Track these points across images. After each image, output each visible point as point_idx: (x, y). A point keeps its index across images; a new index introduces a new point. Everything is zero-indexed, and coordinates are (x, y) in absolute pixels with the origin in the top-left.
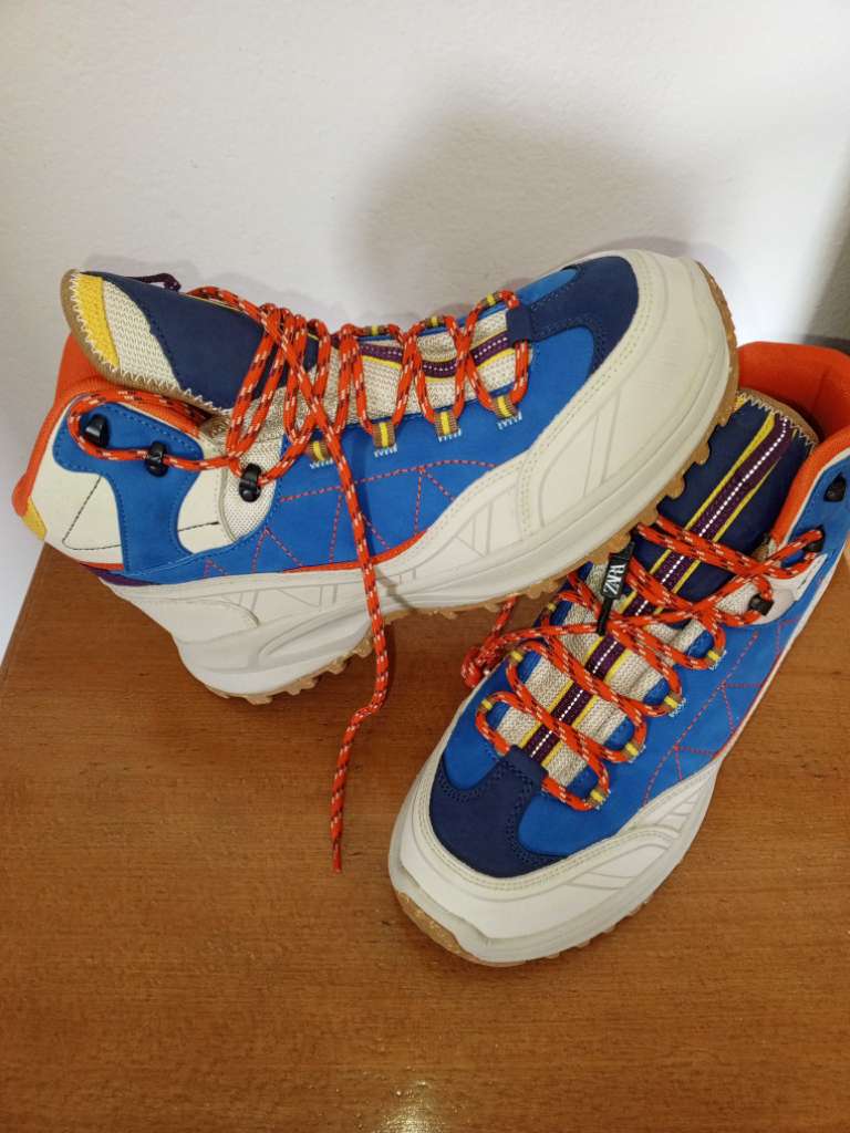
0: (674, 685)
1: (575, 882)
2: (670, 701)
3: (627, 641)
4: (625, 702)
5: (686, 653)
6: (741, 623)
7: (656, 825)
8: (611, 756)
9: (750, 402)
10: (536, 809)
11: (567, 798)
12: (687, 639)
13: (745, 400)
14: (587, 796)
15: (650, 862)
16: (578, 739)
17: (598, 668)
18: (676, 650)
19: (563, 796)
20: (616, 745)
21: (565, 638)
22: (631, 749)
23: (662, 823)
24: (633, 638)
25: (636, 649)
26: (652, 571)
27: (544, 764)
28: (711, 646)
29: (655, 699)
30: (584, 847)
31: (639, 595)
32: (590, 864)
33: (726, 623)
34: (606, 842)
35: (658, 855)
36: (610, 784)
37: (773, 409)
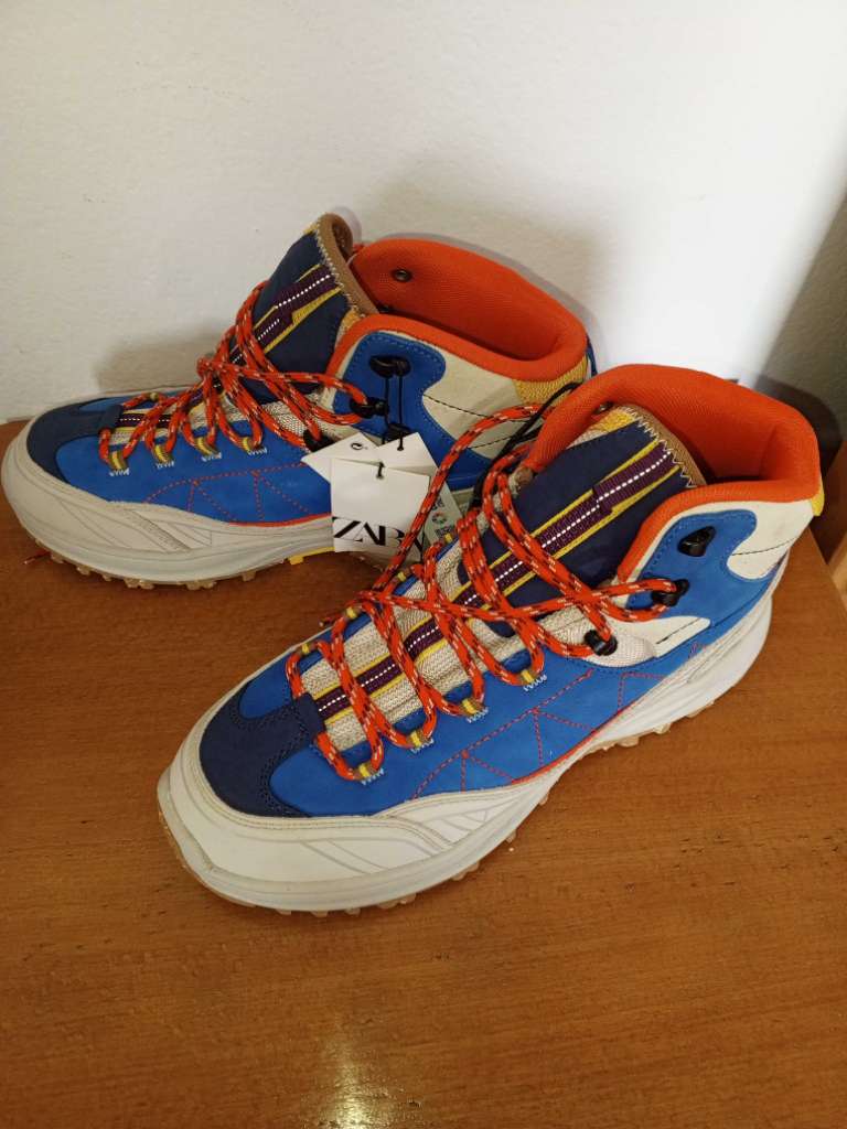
0: (477, 688)
1: (312, 844)
2: (467, 704)
3: (446, 631)
4: (423, 689)
5: (502, 663)
6: (567, 653)
7: (420, 824)
8: (393, 736)
9: (637, 422)
10: (301, 759)
11: (334, 761)
12: (508, 650)
13: (634, 420)
14: (355, 767)
15: (410, 861)
16: (368, 709)
17: (413, 647)
18: (492, 656)
19: (331, 757)
20: (404, 728)
21: (397, 610)
22: (415, 738)
23: (428, 825)
24: (452, 628)
25: (451, 640)
26: (491, 567)
27: (328, 722)
28: (527, 665)
29: (455, 697)
30: (332, 814)
31: (472, 586)
32: (336, 833)
33: (548, 645)
34: (357, 819)
35: (421, 858)
36: (382, 763)
37: (658, 436)
